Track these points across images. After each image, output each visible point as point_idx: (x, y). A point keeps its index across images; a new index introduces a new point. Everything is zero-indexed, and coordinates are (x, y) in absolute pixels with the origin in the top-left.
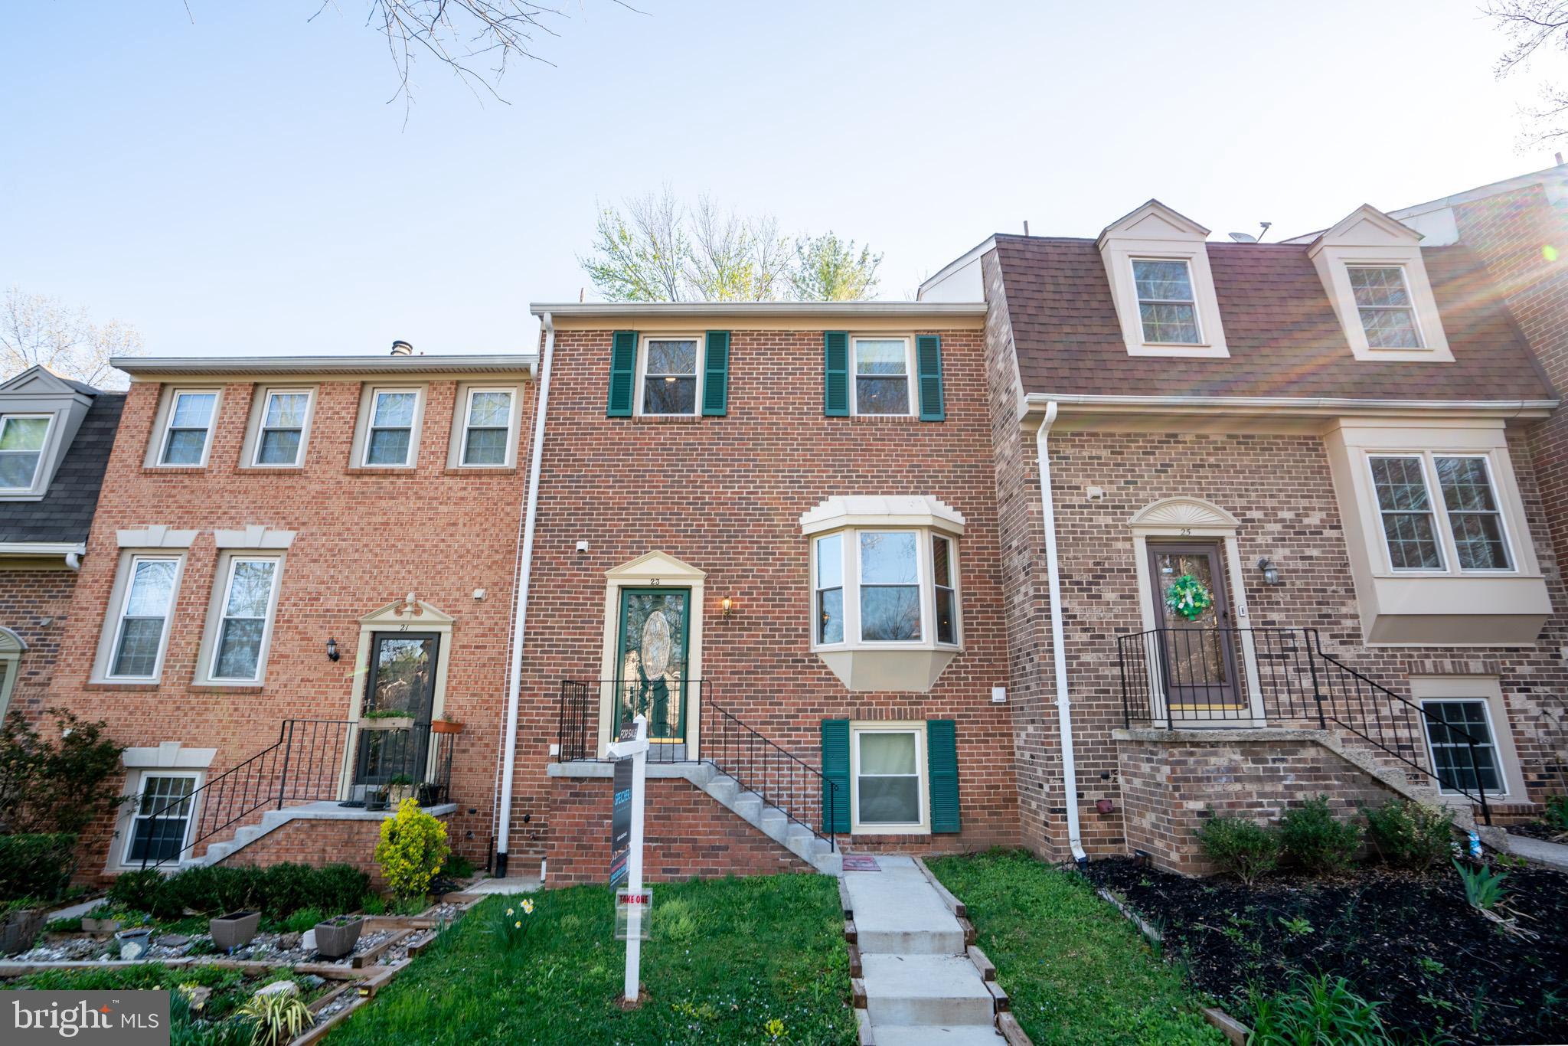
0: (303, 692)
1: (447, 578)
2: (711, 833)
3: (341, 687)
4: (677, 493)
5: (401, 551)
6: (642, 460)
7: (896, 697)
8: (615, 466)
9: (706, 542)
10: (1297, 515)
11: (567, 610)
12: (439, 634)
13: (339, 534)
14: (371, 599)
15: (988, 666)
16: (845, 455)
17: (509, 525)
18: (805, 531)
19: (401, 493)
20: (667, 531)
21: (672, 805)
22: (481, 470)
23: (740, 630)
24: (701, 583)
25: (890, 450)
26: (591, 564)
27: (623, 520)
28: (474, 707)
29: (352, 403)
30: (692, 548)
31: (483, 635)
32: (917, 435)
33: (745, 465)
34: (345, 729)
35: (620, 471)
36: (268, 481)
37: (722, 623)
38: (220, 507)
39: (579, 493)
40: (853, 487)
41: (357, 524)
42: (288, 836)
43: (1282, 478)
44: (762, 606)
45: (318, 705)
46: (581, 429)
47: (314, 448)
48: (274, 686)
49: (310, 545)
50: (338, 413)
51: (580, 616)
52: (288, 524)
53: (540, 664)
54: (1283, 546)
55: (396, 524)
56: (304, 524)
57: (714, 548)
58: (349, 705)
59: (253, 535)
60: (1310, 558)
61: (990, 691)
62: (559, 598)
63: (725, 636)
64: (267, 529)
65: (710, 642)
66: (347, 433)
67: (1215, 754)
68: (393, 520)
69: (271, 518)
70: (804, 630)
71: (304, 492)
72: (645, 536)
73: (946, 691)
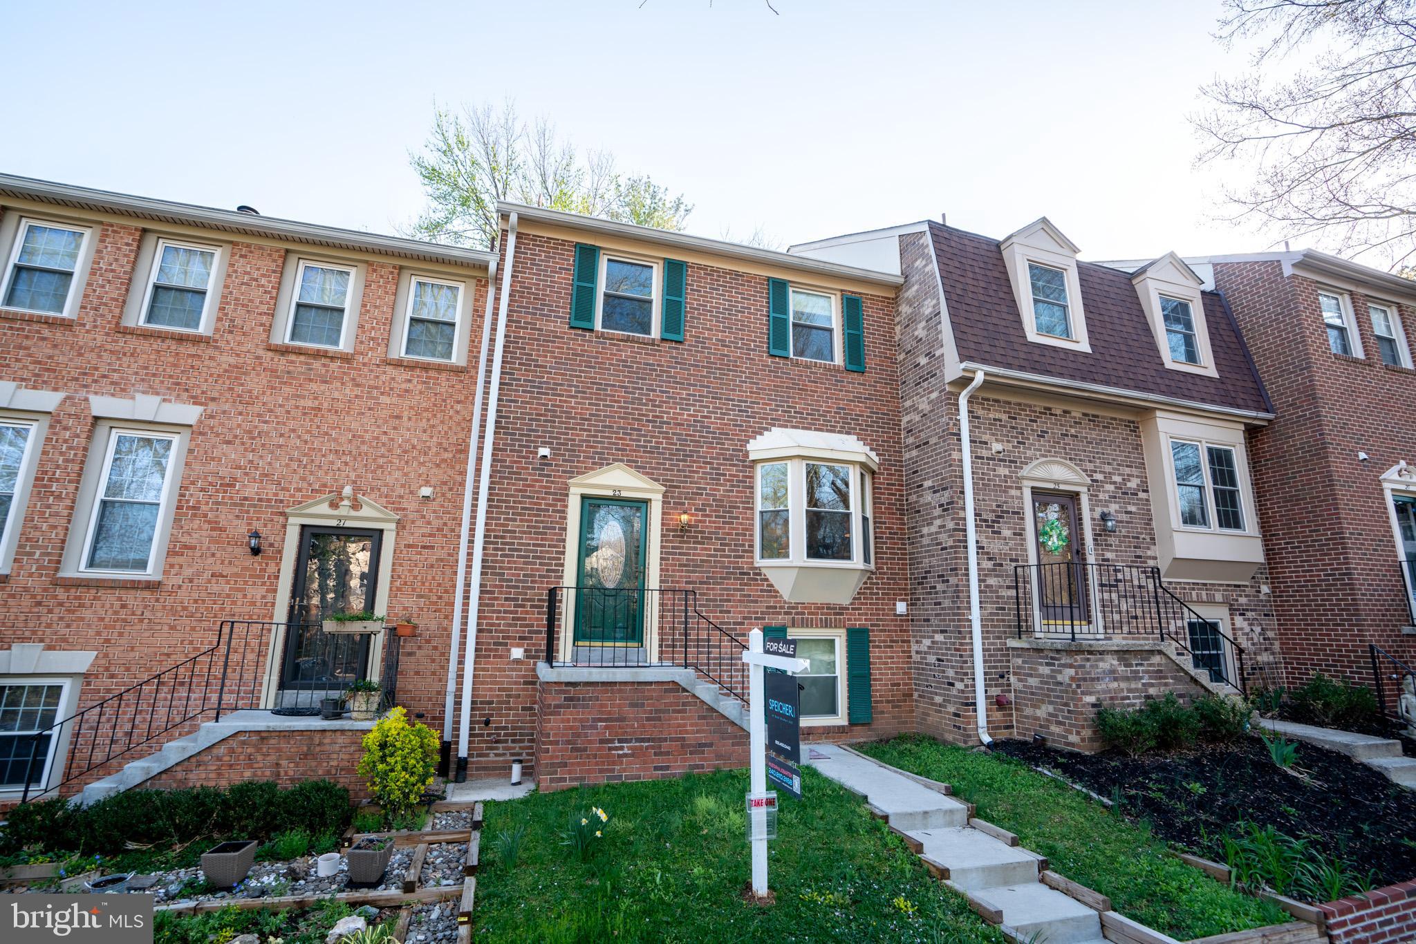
0: (214, 588)
1: (390, 474)
2: (698, 732)
3: (264, 584)
4: (637, 409)
5: (335, 440)
6: (604, 374)
7: (823, 608)
8: (577, 376)
9: (664, 459)
10: (1124, 480)
11: (529, 515)
12: (381, 531)
13: (259, 415)
14: (300, 490)
15: (894, 584)
16: (785, 392)
17: (458, 424)
18: (752, 457)
19: (336, 378)
20: (628, 445)
21: (662, 707)
22: (429, 364)
23: (694, 543)
24: (660, 497)
25: (821, 392)
26: (553, 471)
27: (585, 430)
28: (421, 609)
29: (274, 272)
30: (651, 463)
31: (431, 535)
32: (843, 382)
33: (700, 391)
34: (270, 630)
35: (582, 382)
36: (165, 346)
37: (678, 536)
38: (96, 369)
39: (541, 399)
40: (792, 422)
41: (280, 406)
42: (232, 751)
43: (1115, 450)
44: (714, 522)
45: (234, 603)
46: (543, 335)
47: (226, 315)
48: (175, 580)
49: (222, 424)
50: (256, 280)
51: (542, 522)
52: (192, 397)
53: (501, 568)
54: (1115, 502)
55: (330, 411)
56: (213, 399)
57: (671, 465)
58: (273, 604)
59: (145, 406)
60: (1130, 513)
61: (894, 605)
62: (520, 502)
63: (681, 548)
64: (164, 400)
65: (667, 553)
66: (268, 303)
67: (1102, 660)
68: (325, 405)
69: (169, 389)
70: (750, 546)
71: (212, 364)
72: (607, 448)
73: (862, 604)
